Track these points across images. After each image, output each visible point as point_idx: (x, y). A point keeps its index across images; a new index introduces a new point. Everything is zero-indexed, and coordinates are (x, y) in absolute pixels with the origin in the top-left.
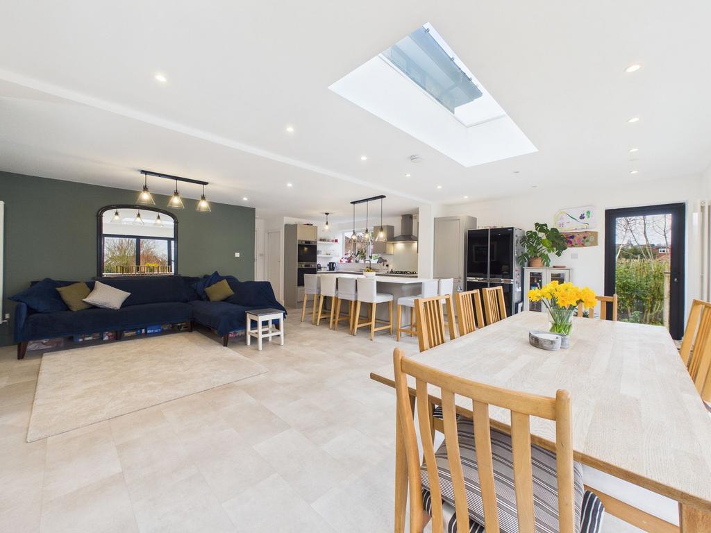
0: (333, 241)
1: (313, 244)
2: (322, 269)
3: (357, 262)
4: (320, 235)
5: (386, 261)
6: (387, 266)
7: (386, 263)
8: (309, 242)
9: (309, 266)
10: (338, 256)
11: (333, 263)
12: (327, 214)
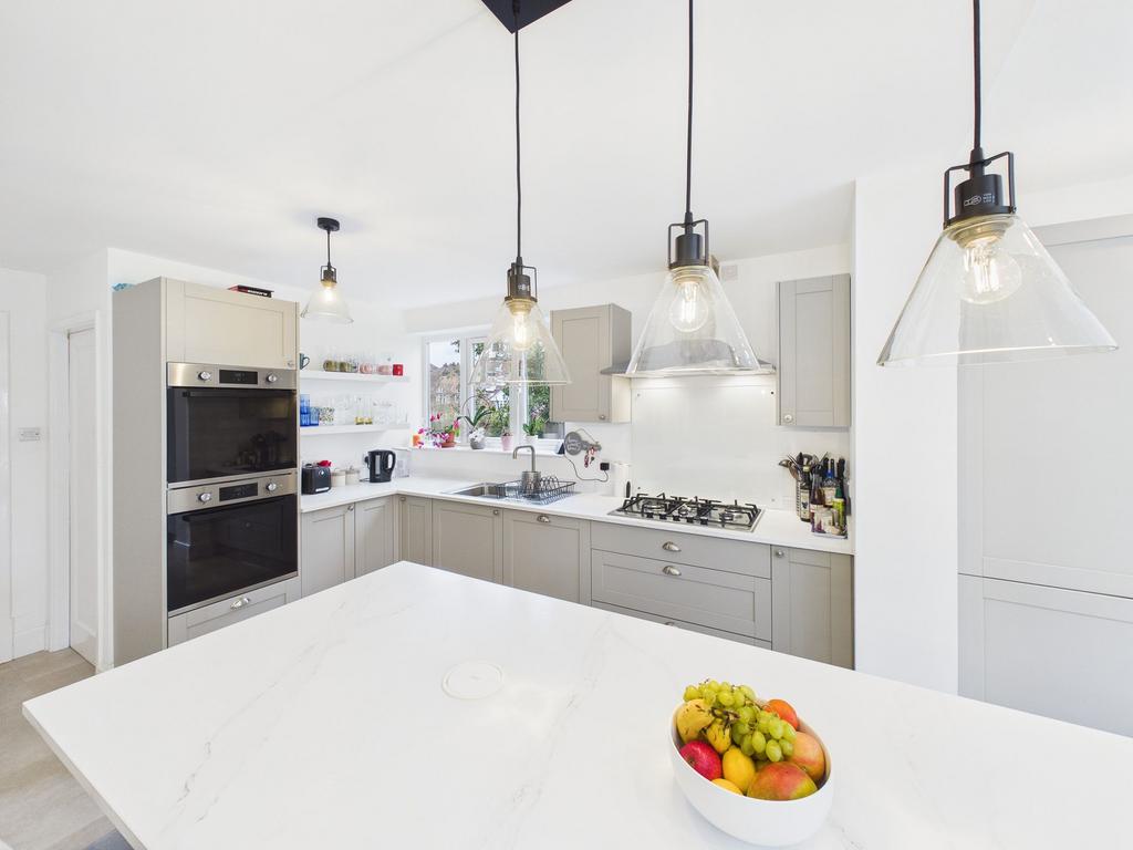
0: (381, 370)
1: (277, 383)
2: (339, 481)
3: (475, 446)
4: (317, 341)
5: (596, 447)
6: (604, 467)
7: (600, 457)
8: (250, 376)
9: (252, 489)
10: (407, 426)
11: (384, 455)
12: (328, 224)
